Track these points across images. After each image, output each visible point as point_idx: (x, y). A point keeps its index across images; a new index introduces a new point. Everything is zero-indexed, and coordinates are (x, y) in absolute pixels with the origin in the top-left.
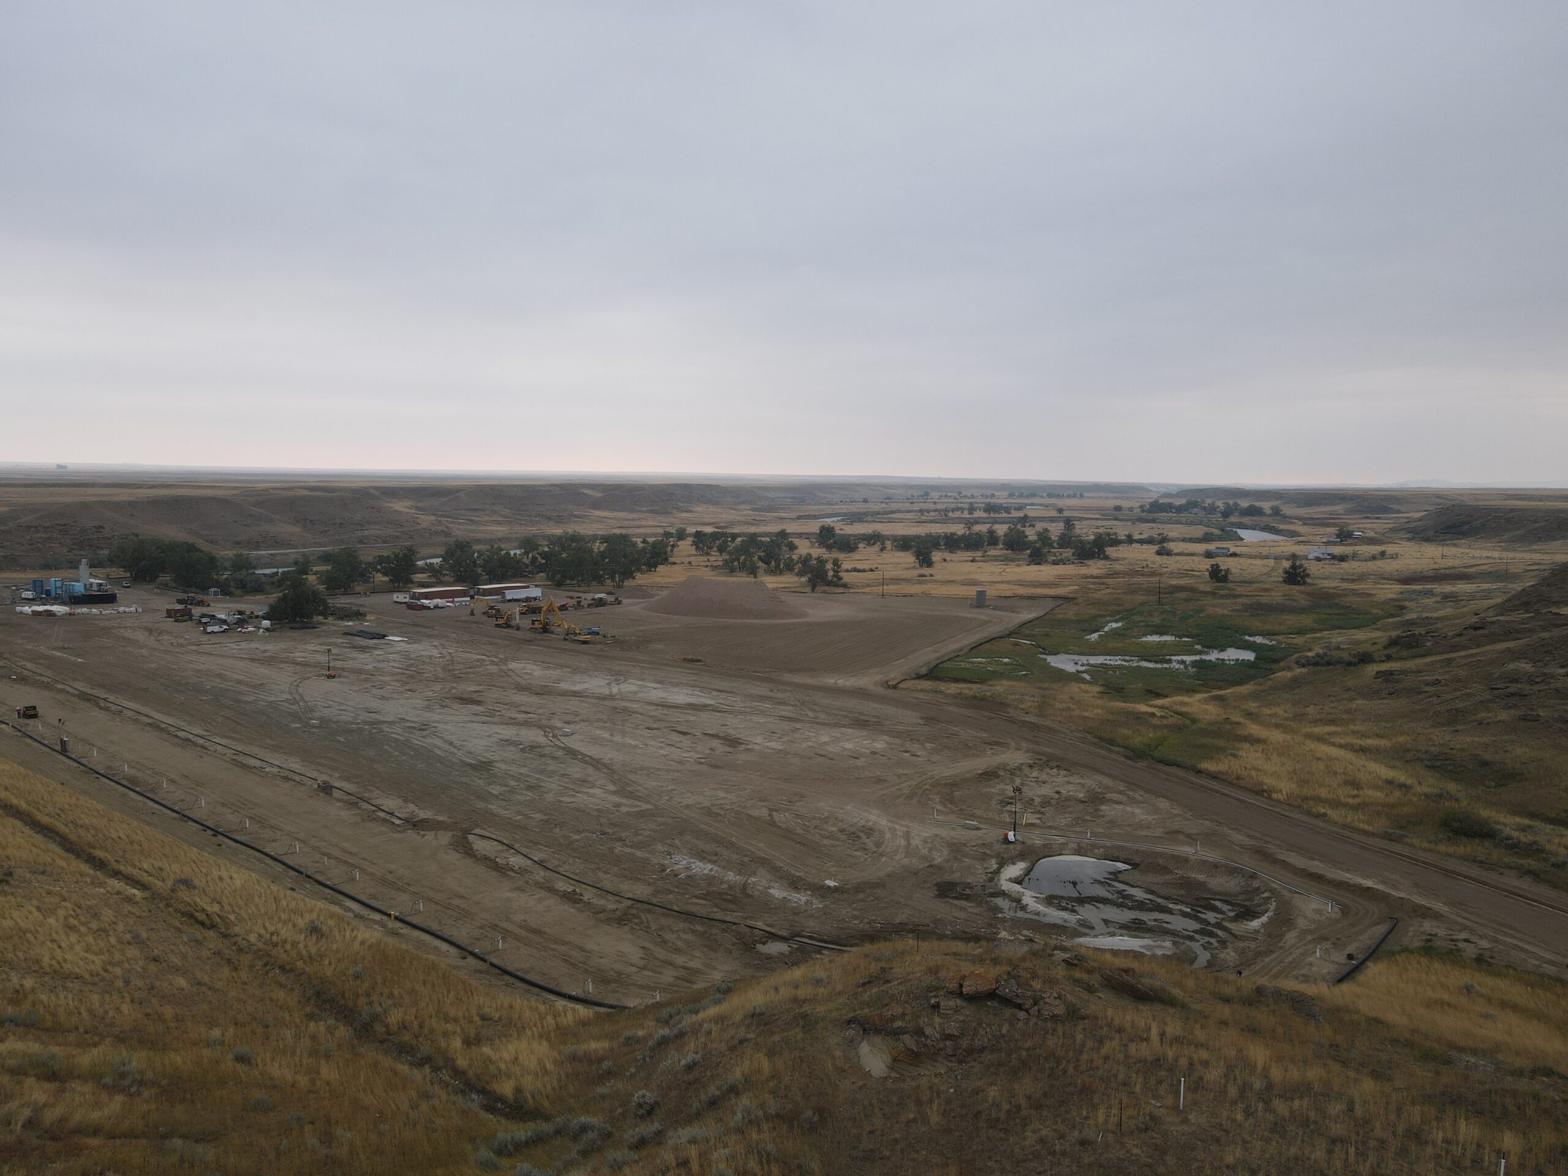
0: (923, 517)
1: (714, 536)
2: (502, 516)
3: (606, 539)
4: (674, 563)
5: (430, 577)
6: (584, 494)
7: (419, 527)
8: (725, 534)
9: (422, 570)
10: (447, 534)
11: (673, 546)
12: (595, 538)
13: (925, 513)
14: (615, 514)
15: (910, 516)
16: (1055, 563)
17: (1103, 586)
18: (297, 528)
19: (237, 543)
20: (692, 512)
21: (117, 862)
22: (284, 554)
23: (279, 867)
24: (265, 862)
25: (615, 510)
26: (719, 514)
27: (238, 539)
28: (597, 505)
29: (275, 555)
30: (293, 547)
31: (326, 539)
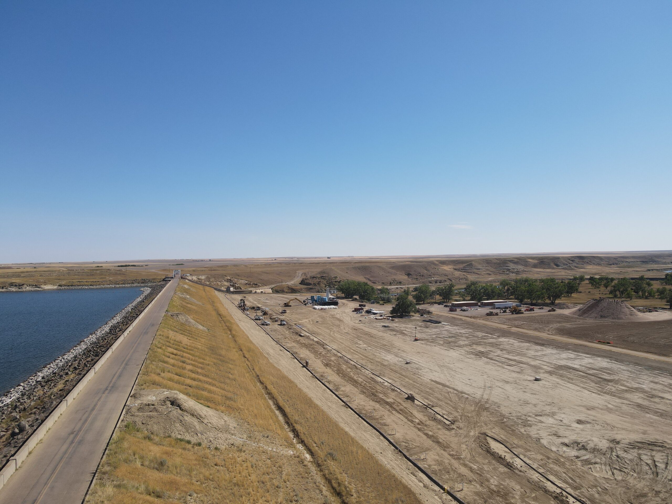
1: (601, 279)
2: (491, 271)
3: (542, 281)
4: (580, 292)
5: (460, 297)
6: (528, 261)
7: (454, 276)
8: (607, 279)
9: (456, 294)
10: (467, 280)
11: (579, 284)
12: (536, 280)
14: (545, 270)
18: (406, 277)
19: (383, 283)
20: (584, 268)
21: (304, 434)
22: (401, 288)
23: (386, 443)
24: (379, 439)
25: (545, 268)
26: (601, 269)
27: (383, 282)
28: (535, 266)
29: (397, 288)
30: (404, 285)
31: (417, 282)
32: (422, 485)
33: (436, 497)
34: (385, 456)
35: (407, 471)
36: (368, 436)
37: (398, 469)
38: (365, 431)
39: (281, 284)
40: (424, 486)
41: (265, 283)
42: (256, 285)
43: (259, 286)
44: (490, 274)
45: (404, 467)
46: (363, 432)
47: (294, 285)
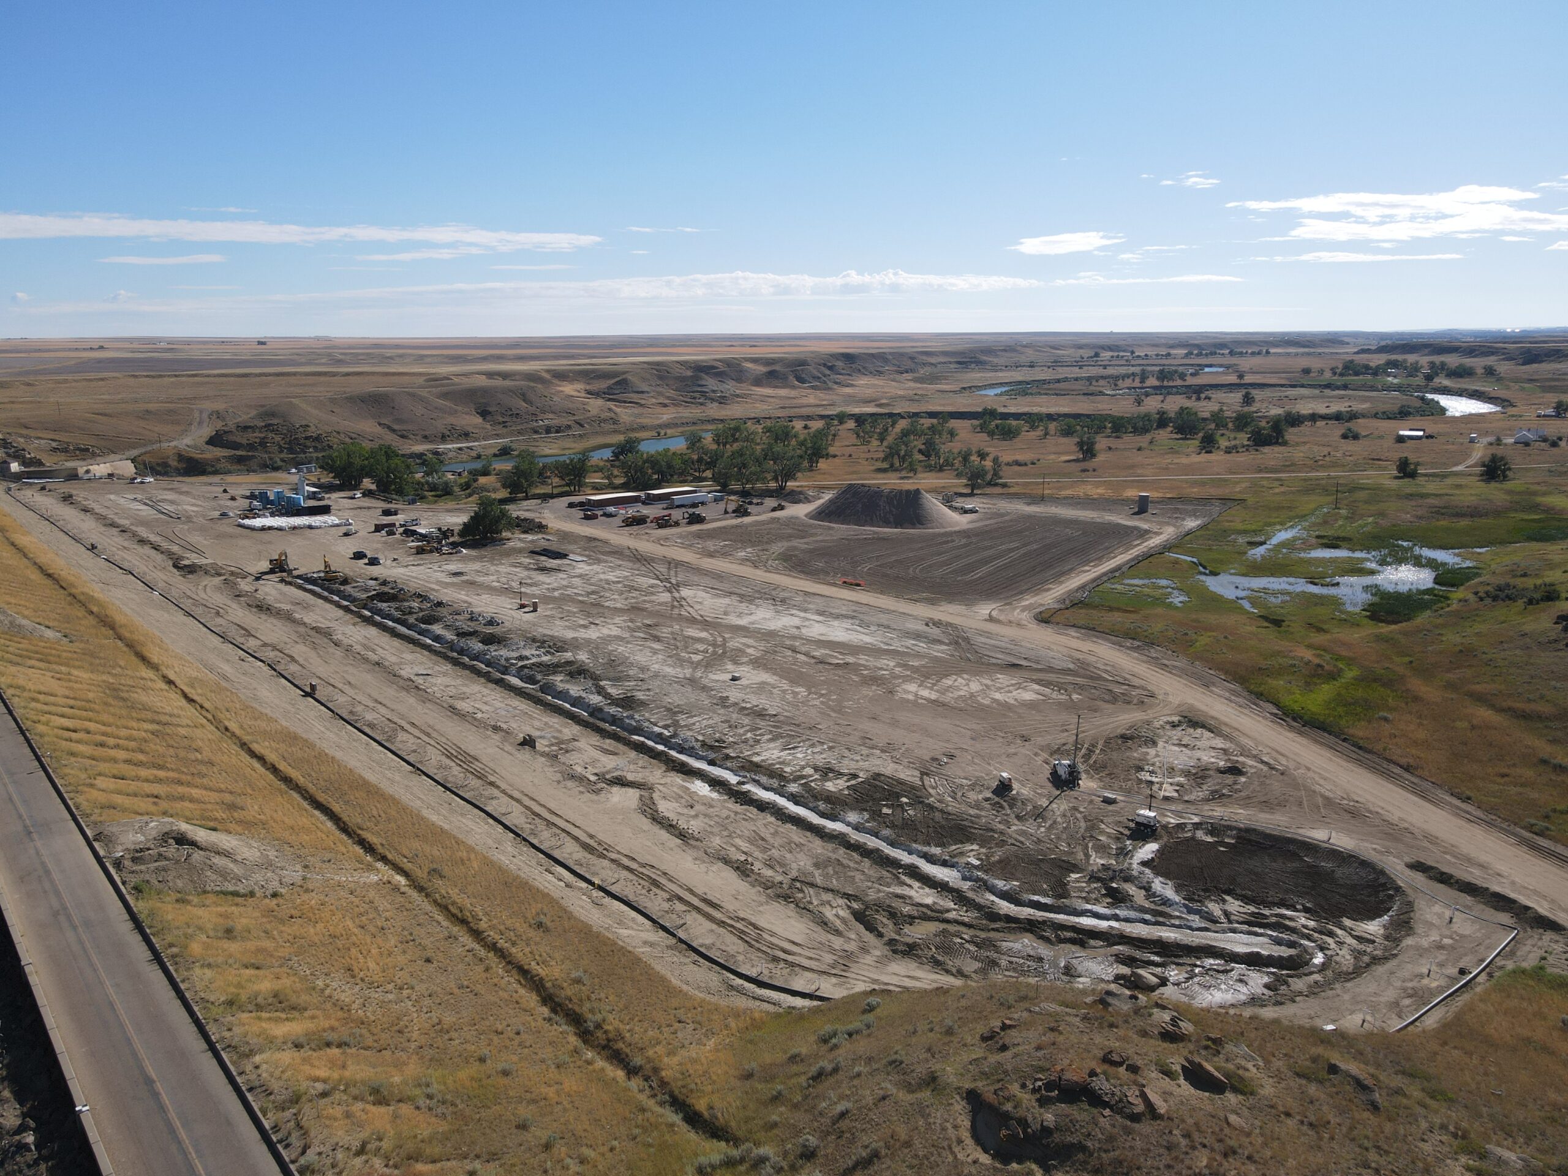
0: (1092, 388)
1: (875, 418)
2: (668, 398)
4: (835, 456)
6: (745, 369)
7: (589, 415)
8: (886, 416)
11: (834, 433)
13: (1094, 383)
14: (776, 391)
15: (1078, 386)
16: (1228, 451)
17: (1276, 484)
18: (479, 420)
19: (425, 437)
20: (852, 385)
21: (382, 845)
22: (468, 448)
23: (500, 828)
24: (488, 823)
25: (776, 387)
26: (883, 387)
27: (427, 433)
28: (758, 382)
29: (460, 449)
30: (476, 440)
31: (505, 430)
32: (562, 884)
33: (584, 897)
34: (504, 851)
35: (540, 868)
36: (470, 824)
37: (526, 869)
38: (462, 815)
39: (156, 446)
40: (567, 886)
41: (111, 447)
42: (85, 453)
43: (94, 455)
44: (665, 406)
45: (534, 863)
46: (460, 818)
47: (195, 447)
